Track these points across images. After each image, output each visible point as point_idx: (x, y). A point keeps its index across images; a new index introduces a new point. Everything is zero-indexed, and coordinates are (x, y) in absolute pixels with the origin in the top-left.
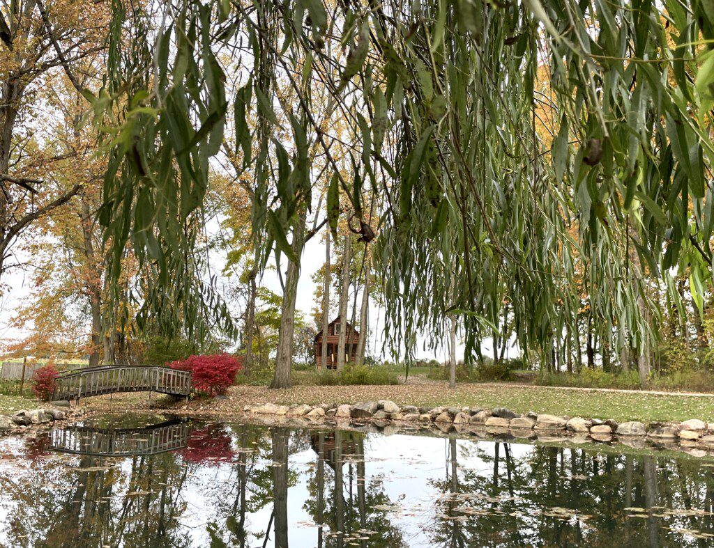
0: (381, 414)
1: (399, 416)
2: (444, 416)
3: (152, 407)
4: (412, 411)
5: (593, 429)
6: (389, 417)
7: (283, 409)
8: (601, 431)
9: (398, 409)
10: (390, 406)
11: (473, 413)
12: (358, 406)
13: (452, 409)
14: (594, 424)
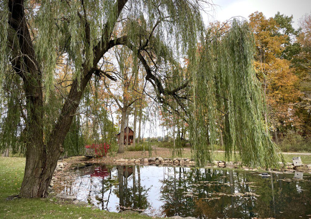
0: (157, 161)
1: (163, 161)
2: (177, 161)
3: (81, 161)
4: (167, 160)
5: (219, 164)
6: (160, 162)
7: (127, 160)
8: (222, 164)
9: (163, 159)
10: (160, 158)
11: (185, 160)
12: (150, 158)
13: (179, 159)
14: (220, 162)
